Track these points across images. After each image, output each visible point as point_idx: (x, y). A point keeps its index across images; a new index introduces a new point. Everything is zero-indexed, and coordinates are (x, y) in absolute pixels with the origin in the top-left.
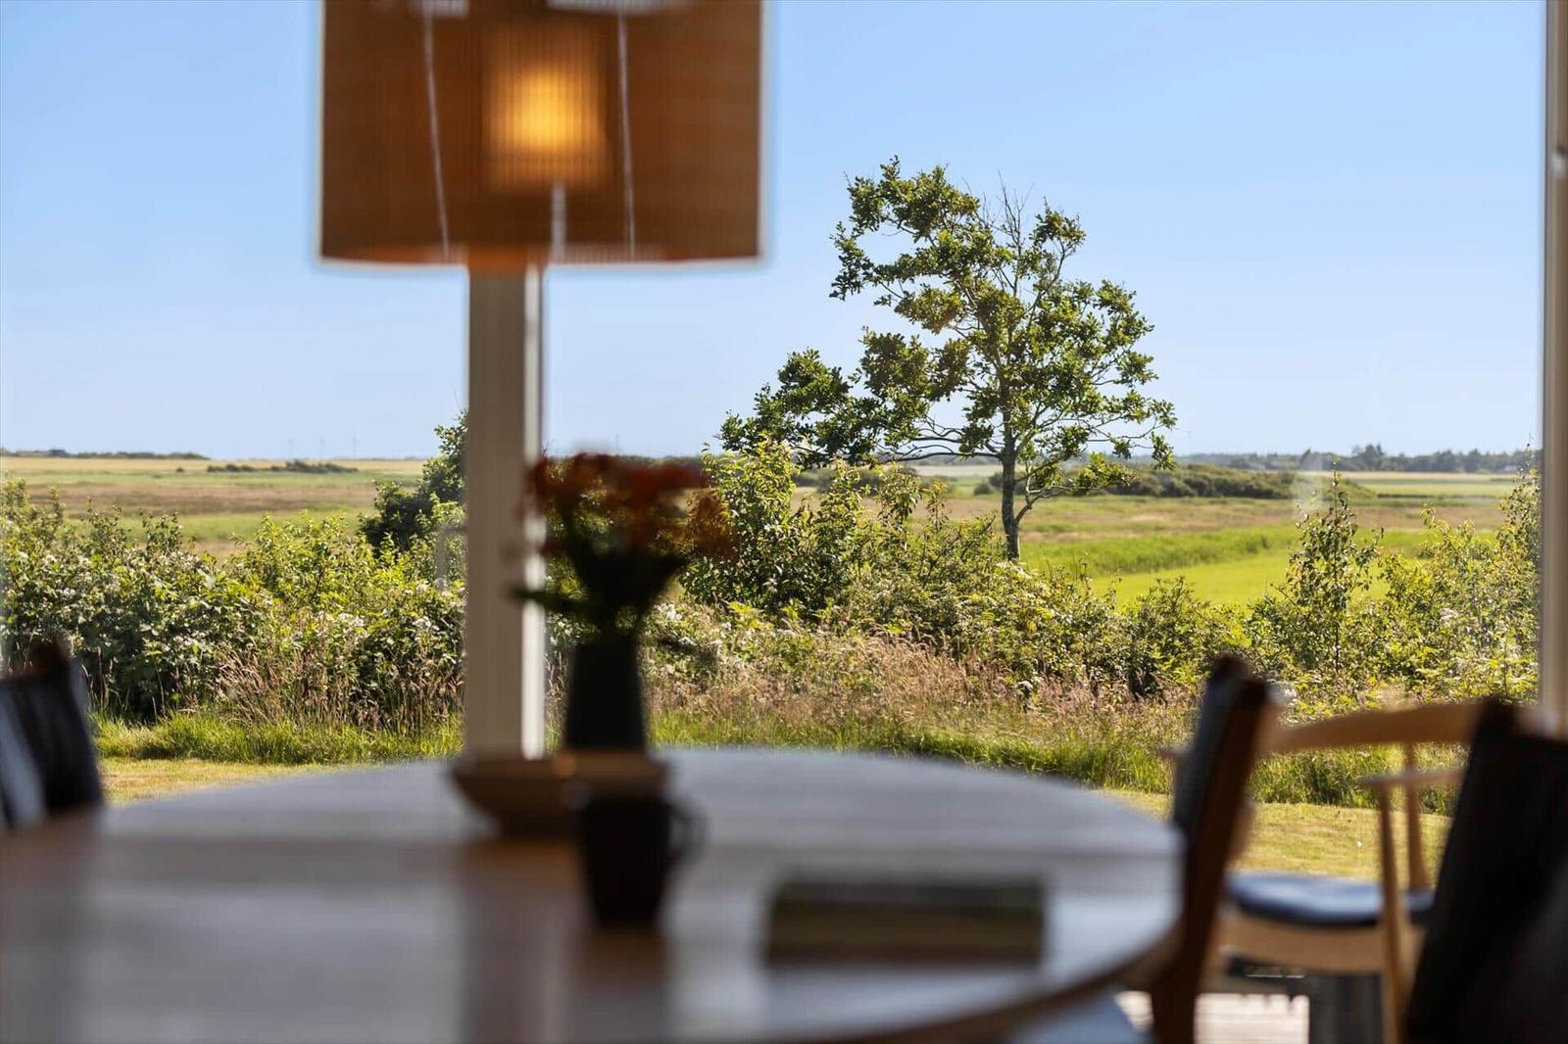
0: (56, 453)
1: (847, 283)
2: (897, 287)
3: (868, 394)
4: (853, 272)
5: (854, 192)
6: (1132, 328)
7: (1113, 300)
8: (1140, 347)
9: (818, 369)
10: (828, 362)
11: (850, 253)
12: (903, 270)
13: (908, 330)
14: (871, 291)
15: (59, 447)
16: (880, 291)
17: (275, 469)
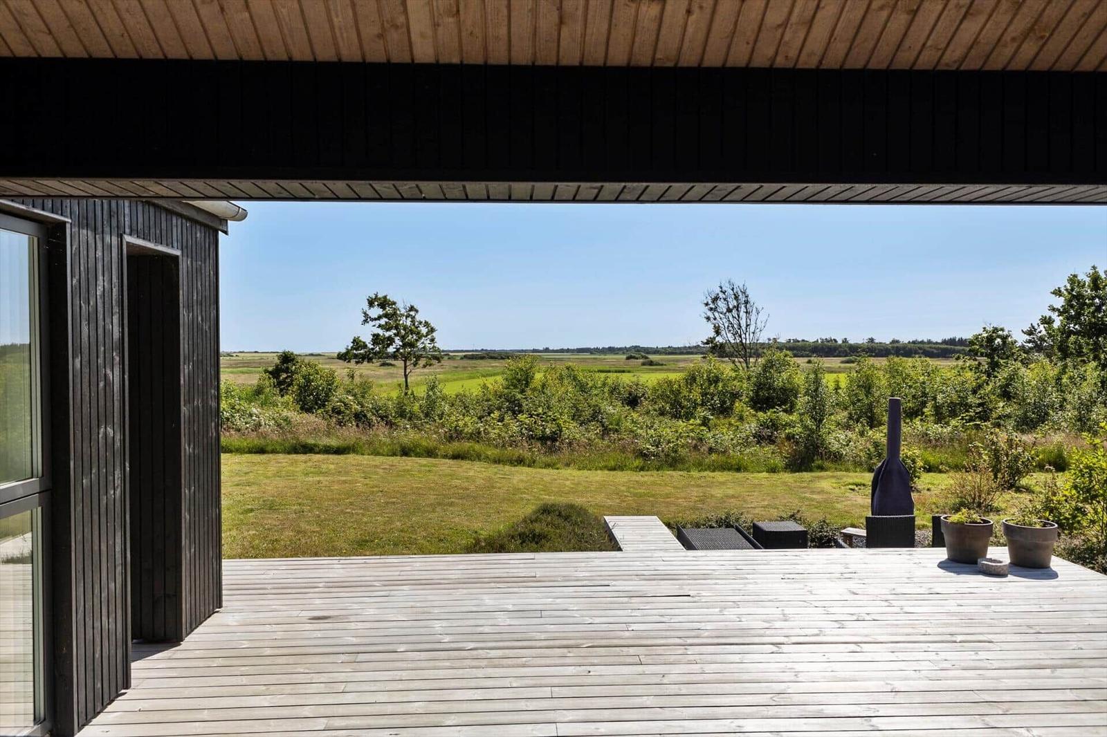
0: (256, 352)
1: (365, 321)
2: (377, 323)
3: (372, 346)
4: (367, 319)
5: (368, 300)
6: (432, 330)
7: (427, 325)
8: (434, 334)
9: (360, 341)
10: (362, 339)
11: (366, 314)
12: (379, 318)
13: (380, 332)
14: (371, 323)
15: (257, 350)
16: (374, 323)
17: (306, 355)
